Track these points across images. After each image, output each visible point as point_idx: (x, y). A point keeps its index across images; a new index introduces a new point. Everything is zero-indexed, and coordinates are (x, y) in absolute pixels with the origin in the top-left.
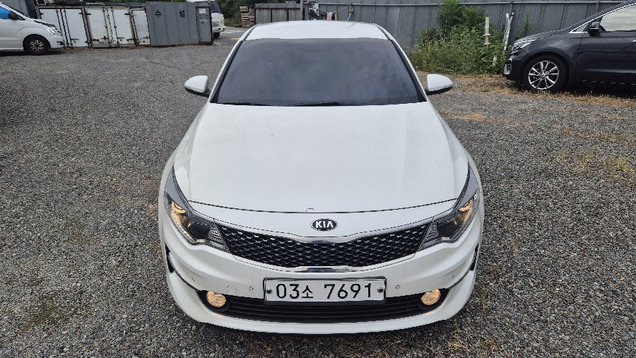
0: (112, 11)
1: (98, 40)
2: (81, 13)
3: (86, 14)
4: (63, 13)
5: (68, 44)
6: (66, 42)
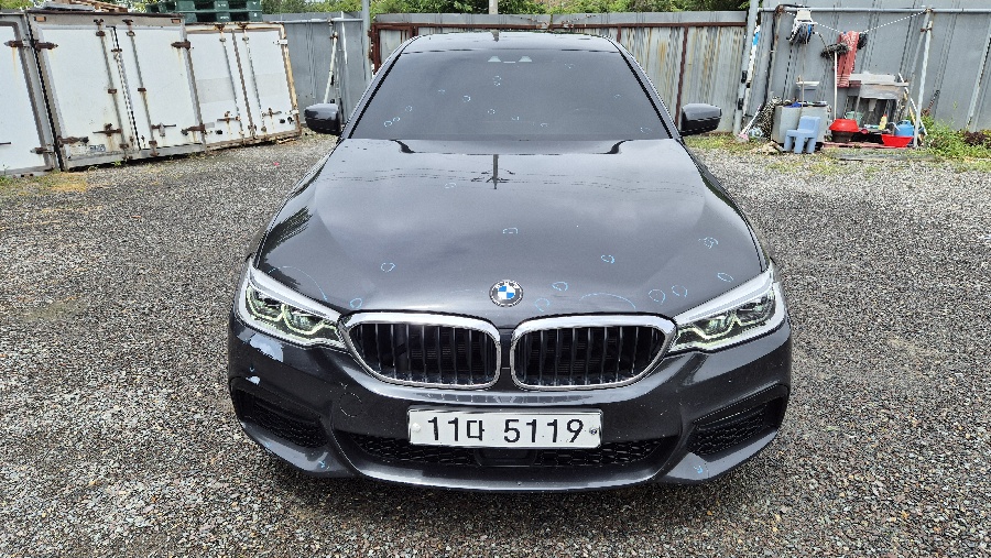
0: (131, 34)
1: (85, 140)
2: (16, 44)
3: (37, 47)
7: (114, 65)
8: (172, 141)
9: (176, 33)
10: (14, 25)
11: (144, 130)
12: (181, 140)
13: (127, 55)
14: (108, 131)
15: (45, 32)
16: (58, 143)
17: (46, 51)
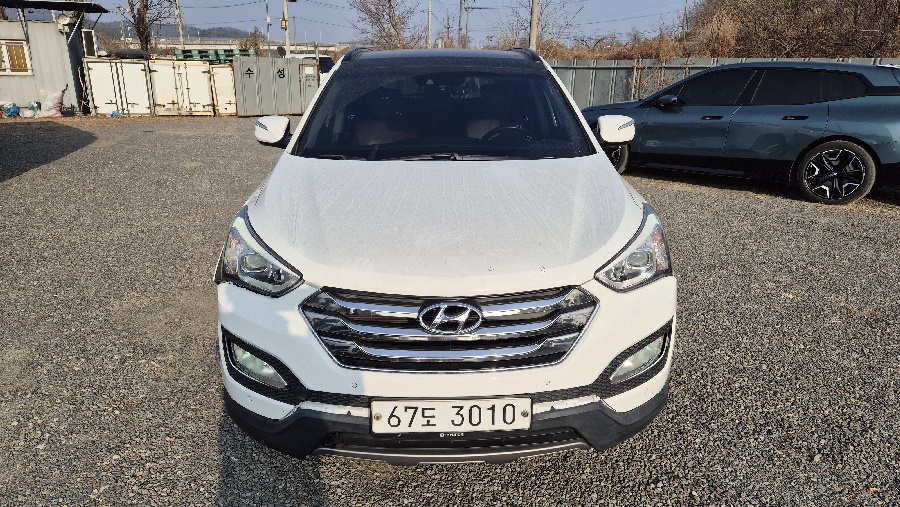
0: (186, 68)
1: (164, 106)
2: (144, 70)
3: (150, 71)
4: (119, 69)
5: (123, 110)
6: (120, 107)
7: (178, 78)
8: (199, 110)
9: (206, 66)
11: (186, 103)
12: (203, 109)
13: (184, 76)
14: (173, 103)
15: (153, 67)
16: (155, 105)
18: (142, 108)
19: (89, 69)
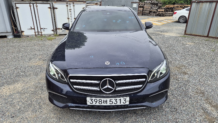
0: (74, 6)
1: (62, 29)
2: (50, 8)
3: (54, 8)
4: (35, 7)
5: (38, 32)
6: (36, 31)
7: (69, 13)
9: (84, 5)
10: (50, 4)
13: (72, 11)
16: (56, 29)
17: (55, 10)
18: (49, 31)
19: (17, 8)
